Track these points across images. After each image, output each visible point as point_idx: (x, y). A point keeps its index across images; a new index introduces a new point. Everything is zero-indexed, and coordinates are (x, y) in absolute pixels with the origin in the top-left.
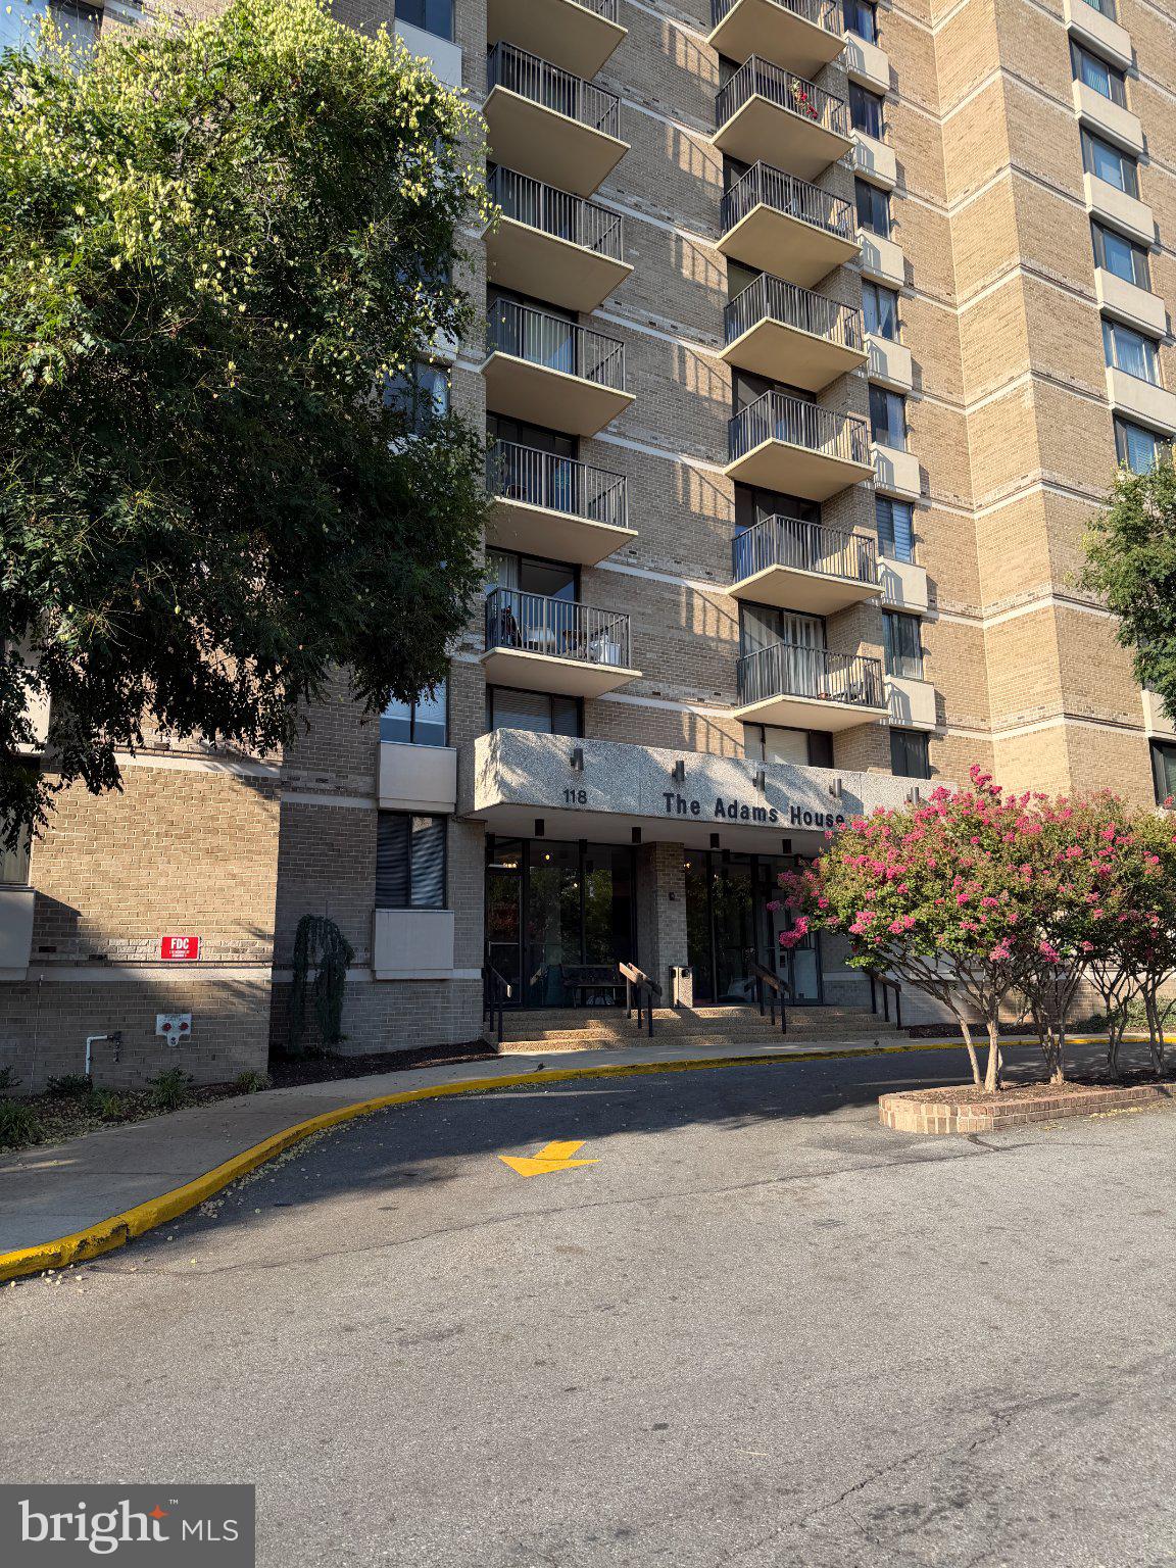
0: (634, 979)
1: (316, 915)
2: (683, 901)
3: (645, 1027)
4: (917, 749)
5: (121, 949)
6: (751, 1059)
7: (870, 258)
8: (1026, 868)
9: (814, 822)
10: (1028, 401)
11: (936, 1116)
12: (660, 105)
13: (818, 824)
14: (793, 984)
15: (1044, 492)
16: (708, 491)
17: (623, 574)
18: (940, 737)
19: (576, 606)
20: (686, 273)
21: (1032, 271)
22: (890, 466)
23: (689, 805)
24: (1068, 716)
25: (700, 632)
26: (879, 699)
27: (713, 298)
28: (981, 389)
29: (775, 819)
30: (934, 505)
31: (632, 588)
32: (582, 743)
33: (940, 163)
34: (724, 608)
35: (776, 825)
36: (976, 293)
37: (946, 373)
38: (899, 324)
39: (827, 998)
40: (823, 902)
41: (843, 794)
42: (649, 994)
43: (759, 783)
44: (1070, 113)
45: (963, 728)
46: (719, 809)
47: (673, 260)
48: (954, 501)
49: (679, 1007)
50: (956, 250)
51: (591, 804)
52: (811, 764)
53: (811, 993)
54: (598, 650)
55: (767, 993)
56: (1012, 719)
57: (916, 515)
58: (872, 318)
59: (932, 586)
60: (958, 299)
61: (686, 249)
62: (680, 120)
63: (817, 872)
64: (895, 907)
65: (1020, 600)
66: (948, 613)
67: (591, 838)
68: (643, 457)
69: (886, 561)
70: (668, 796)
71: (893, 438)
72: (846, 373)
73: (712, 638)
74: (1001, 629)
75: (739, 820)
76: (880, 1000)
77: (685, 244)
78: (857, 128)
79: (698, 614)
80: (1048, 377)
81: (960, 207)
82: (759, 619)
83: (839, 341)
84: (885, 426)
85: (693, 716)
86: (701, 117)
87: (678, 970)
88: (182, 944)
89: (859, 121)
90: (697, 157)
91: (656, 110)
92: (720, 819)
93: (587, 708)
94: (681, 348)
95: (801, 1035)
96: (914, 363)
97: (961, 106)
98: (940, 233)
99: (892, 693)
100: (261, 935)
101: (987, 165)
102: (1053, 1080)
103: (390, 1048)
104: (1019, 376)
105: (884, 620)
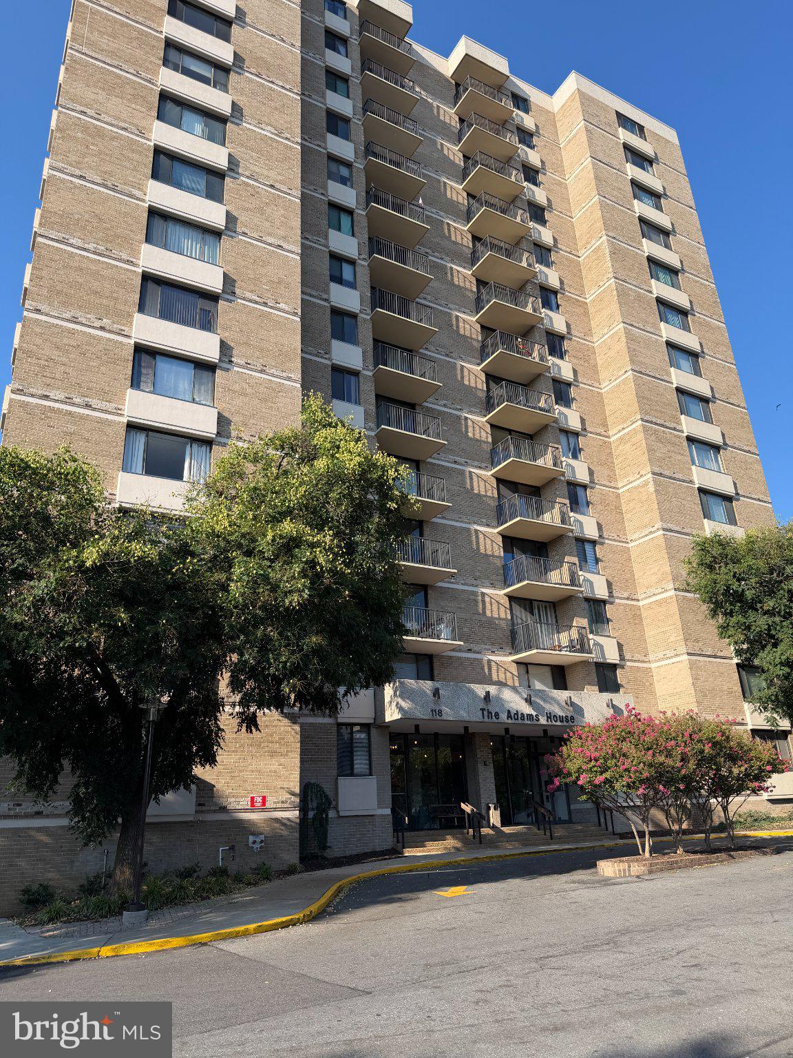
0: (469, 812)
1: (312, 781)
2: (492, 765)
3: (477, 840)
4: (609, 674)
5: (232, 803)
6: (536, 852)
7: (562, 418)
8: (651, 752)
9: (559, 721)
10: (651, 488)
11: (622, 868)
12: (453, 355)
13: (561, 721)
14: (554, 812)
15: (664, 535)
16: (489, 542)
17: (449, 588)
18: (622, 667)
19: (426, 610)
20: (470, 435)
21: (647, 421)
22: (581, 524)
23: (493, 714)
24: (689, 654)
25: (490, 615)
26: (587, 648)
27: (484, 446)
28: (627, 480)
29: (538, 720)
30: (607, 541)
31: (453, 595)
32: (438, 685)
33: (595, 366)
34: (502, 602)
35: (539, 723)
36: (619, 431)
37: (606, 472)
38: (580, 450)
39: (574, 820)
40: (565, 771)
41: (572, 704)
42: (479, 819)
43: (529, 701)
44: (660, 339)
45: (635, 661)
46: (509, 716)
47: (464, 429)
48: (616, 537)
49: (494, 827)
50: (608, 409)
51: (444, 717)
52: (555, 688)
53: (565, 817)
54: (440, 631)
55: (540, 817)
56: (661, 655)
57: (598, 548)
58: (566, 448)
59: (609, 585)
60: (611, 433)
61: (470, 423)
62: (463, 360)
63: (561, 756)
64: (596, 772)
65: (657, 592)
66: (621, 598)
67: (441, 732)
68: (455, 527)
69: (584, 574)
70: (483, 710)
71: (582, 509)
72: (554, 478)
73: (496, 618)
74: (650, 606)
75: (520, 721)
76: (602, 820)
77: (469, 421)
78: (552, 356)
79: (488, 605)
80: (660, 475)
81: (608, 388)
82: (520, 606)
83: (550, 464)
84: (577, 503)
85: (489, 661)
86: (473, 357)
87: (492, 806)
88: (260, 800)
89: (553, 352)
90: (472, 377)
91: (451, 357)
92: (510, 721)
93: (435, 660)
94: (470, 472)
95: (561, 840)
96: (589, 469)
97: (604, 338)
98: (598, 401)
99: (594, 644)
100: (293, 794)
101: (620, 369)
102: (678, 852)
103: (348, 853)
104: (645, 475)
105: (585, 605)
